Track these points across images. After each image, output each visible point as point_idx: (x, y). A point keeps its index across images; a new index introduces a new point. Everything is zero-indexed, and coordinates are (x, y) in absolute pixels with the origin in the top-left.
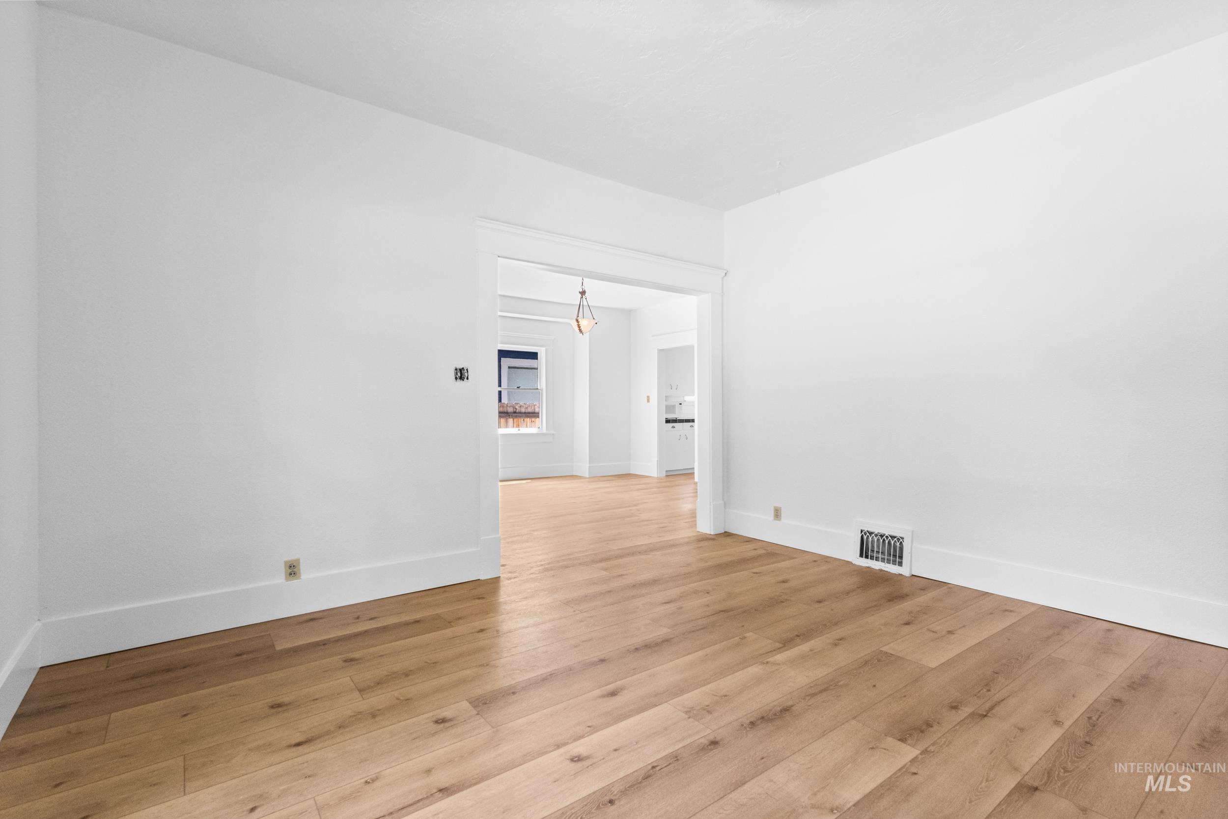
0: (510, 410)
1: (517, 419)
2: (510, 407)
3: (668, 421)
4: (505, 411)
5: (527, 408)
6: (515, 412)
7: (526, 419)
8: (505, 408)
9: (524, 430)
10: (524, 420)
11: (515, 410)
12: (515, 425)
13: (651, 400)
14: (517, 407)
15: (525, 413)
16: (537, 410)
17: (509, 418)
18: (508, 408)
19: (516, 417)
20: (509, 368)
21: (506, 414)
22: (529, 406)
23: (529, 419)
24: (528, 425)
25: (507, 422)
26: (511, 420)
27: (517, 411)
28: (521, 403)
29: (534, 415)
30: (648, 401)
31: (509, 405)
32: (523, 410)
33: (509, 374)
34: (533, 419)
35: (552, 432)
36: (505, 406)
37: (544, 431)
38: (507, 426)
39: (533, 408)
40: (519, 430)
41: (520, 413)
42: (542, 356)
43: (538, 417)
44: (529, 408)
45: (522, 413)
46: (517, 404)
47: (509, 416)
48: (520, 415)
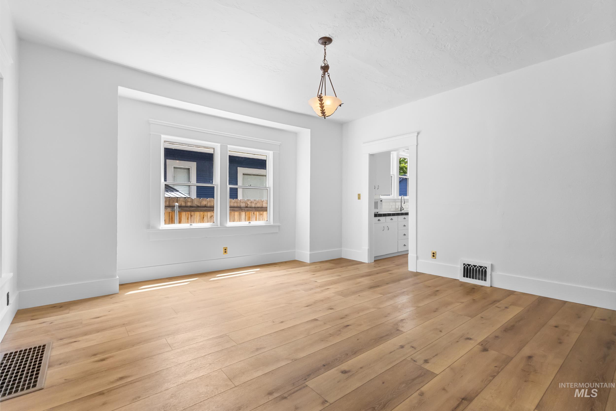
0: (243, 205)
1: (248, 213)
2: (242, 203)
3: (376, 215)
4: (239, 205)
5: (256, 204)
6: (247, 207)
7: (255, 213)
8: (239, 204)
9: (254, 223)
10: (254, 213)
11: (247, 205)
12: (247, 219)
13: (361, 197)
14: (249, 203)
15: (255, 207)
16: (264, 205)
17: (242, 211)
18: (241, 203)
19: (248, 210)
20: (244, 174)
21: (239, 209)
22: (258, 202)
23: (258, 212)
24: (257, 219)
25: (240, 215)
26: (243, 214)
27: (249, 206)
28: (252, 200)
29: (263, 209)
30: (359, 198)
31: (242, 201)
32: (253, 205)
33: (243, 179)
34: (261, 213)
35: (278, 224)
36: (239, 201)
37: (272, 223)
38: (240, 220)
39: (261, 204)
40: (250, 223)
41: (251, 207)
42: (270, 165)
43: (266, 211)
44: (258, 204)
45: (253, 208)
46: (249, 200)
47: (242, 210)
48: (251, 209)
